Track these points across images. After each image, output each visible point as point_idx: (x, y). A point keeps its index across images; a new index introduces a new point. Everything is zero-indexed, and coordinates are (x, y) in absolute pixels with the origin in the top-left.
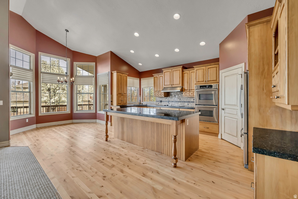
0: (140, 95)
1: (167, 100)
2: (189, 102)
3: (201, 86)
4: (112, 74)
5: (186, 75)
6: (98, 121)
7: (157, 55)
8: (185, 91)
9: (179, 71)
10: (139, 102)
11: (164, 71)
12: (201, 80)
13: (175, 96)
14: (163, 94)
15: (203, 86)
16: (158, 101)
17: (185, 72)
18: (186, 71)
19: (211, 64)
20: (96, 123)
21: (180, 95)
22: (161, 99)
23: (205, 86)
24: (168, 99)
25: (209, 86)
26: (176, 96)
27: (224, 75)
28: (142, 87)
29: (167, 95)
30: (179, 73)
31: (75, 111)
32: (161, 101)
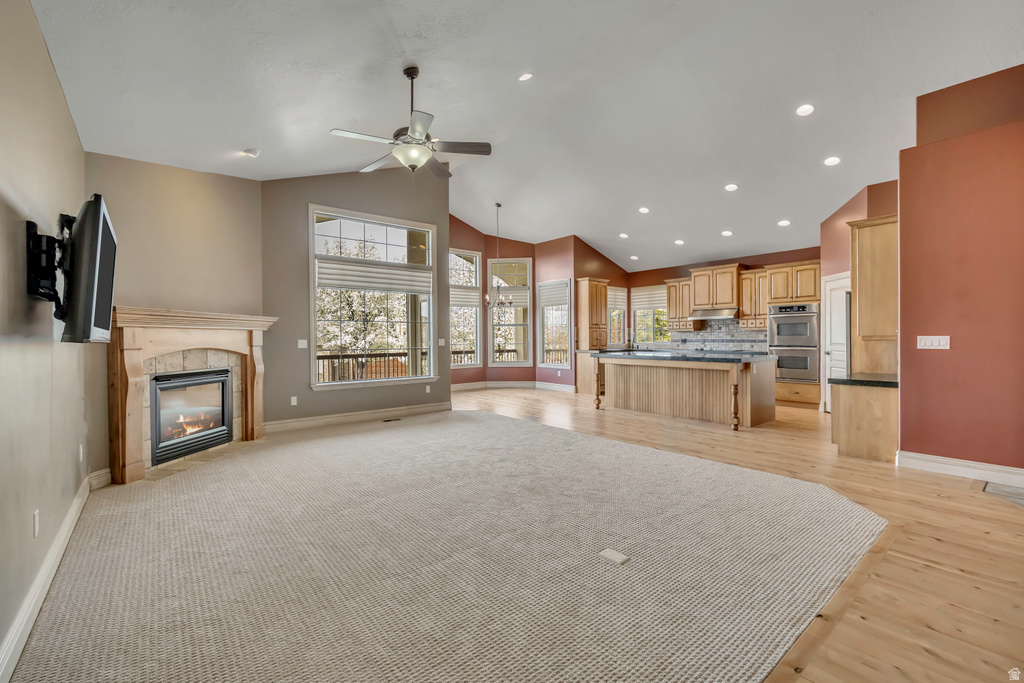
0: (629, 326)
1: (699, 337)
2: (755, 341)
3: (780, 308)
4: (576, 283)
5: (746, 285)
6: (538, 384)
7: (679, 242)
8: (746, 317)
9: (730, 275)
10: (627, 342)
11: (693, 275)
12: (781, 293)
13: (720, 328)
14: (692, 323)
15: (786, 308)
16: (678, 341)
17: (743, 276)
18: (747, 275)
19: (805, 262)
20: (534, 388)
21: (731, 327)
22: (684, 336)
23: (791, 308)
24: (703, 334)
25: (799, 307)
26: (723, 329)
27: (829, 286)
28: (633, 308)
29: (701, 325)
30: (730, 279)
31: (490, 364)
32: (684, 341)
